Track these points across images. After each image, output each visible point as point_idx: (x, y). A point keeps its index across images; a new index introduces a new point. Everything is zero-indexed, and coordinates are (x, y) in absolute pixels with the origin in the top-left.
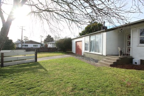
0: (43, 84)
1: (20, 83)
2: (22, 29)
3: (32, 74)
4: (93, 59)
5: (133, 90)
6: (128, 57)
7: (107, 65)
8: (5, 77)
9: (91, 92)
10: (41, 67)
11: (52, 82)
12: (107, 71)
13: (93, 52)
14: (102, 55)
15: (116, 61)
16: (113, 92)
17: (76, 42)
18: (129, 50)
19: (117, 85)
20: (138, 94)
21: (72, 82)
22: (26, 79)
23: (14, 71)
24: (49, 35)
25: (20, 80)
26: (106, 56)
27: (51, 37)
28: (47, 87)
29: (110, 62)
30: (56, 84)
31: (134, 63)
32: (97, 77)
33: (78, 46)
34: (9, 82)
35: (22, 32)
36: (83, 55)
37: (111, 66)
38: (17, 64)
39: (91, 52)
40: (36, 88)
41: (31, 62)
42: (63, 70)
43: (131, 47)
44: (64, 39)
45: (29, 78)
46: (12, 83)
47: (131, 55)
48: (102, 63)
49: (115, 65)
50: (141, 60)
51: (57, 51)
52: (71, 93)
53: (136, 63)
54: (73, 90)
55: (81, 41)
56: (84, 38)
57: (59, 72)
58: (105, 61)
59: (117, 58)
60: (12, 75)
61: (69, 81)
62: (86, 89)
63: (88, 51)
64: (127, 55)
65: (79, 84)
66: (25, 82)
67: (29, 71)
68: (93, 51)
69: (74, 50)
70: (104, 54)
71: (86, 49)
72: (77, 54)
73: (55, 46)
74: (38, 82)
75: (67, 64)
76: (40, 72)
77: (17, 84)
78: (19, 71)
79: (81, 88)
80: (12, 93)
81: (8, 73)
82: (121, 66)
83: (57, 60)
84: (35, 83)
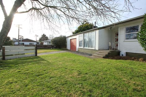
0: (50, 72)
1: (27, 72)
2: (19, 27)
3: (37, 65)
4: (87, 54)
5: (126, 72)
6: (117, 51)
7: (100, 57)
8: (11, 67)
9: (94, 75)
10: (43, 60)
11: (58, 70)
12: (101, 61)
13: (87, 48)
14: (95, 50)
15: (107, 54)
16: (112, 74)
17: (71, 39)
18: (117, 45)
19: (114, 70)
20: (131, 74)
21: (76, 69)
22: (32, 69)
23: (18, 62)
24: (44, 34)
25: (26, 69)
26: (99, 50)
27: (46, 36)
28: (55, 73)
29: (102, 55)
30: (62, 71)
31: (121, 55)
32: (96, 65)
33: (73, 43)
34: (16, 71)
35: (19, 30)
36: (77, 51)
37: (104, 57)
38: (19, 58)
39: (85, 48)
40: (44, 75)
41: (32, 56)
42: (64, 61)
43: (119, 42)
44: (59, 37)
45: (35, 68)
46: (20, 72)
47: (118, 49)
48: (95, 56)
49: (107, 57)
50: (126, 52)
51: (53, 48)
52: (78, 77)
53: (123, 55)
54: (79, 74)
55: (76, 38)
56: (78, 35)
57: (61, 63)
58: (98, 54)
59: (108, 51)
60: (17, 66)
61: (73, 69)
62: (89, 74)
63: (82, 47)
64: (116, 49)
65: (83, 70)
66: (32, 71)
67: (33, 63)
68: (86, 46)
69: (69, 47)
70: (97, 48)
71: (80, 46)
72: (71, 50)
73: (51, 44)
74: (45, 70)
75: (66, 57)
76: (43, 63)
77: (25, 72)
78: (23, 63)
79: (85, 73)
80: (23, 79)
81: (13, 64)
82: (112, 58)
83: (55, 55)
84: (42, 72)
